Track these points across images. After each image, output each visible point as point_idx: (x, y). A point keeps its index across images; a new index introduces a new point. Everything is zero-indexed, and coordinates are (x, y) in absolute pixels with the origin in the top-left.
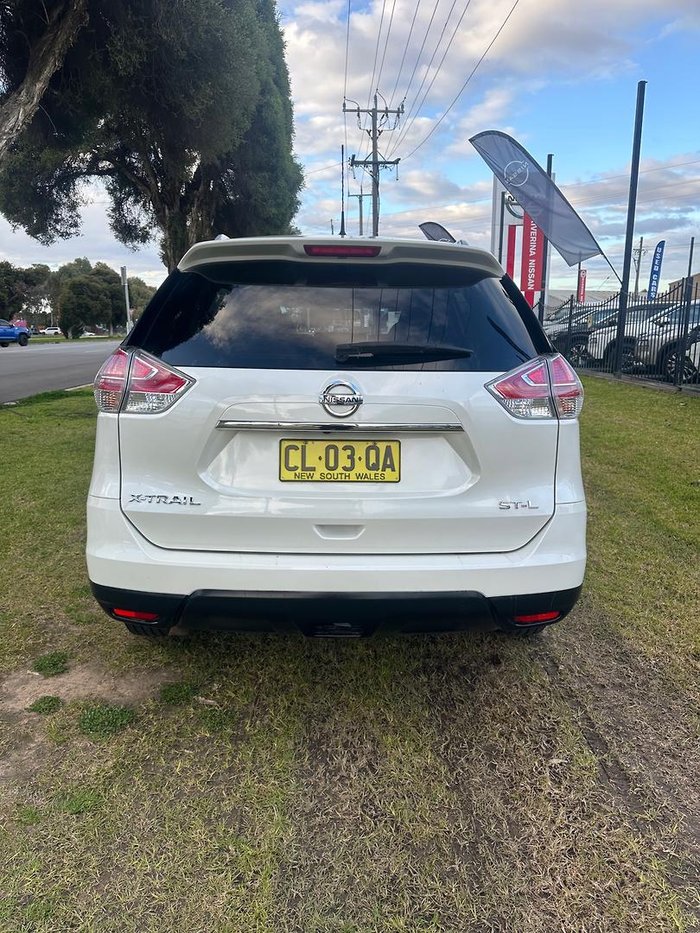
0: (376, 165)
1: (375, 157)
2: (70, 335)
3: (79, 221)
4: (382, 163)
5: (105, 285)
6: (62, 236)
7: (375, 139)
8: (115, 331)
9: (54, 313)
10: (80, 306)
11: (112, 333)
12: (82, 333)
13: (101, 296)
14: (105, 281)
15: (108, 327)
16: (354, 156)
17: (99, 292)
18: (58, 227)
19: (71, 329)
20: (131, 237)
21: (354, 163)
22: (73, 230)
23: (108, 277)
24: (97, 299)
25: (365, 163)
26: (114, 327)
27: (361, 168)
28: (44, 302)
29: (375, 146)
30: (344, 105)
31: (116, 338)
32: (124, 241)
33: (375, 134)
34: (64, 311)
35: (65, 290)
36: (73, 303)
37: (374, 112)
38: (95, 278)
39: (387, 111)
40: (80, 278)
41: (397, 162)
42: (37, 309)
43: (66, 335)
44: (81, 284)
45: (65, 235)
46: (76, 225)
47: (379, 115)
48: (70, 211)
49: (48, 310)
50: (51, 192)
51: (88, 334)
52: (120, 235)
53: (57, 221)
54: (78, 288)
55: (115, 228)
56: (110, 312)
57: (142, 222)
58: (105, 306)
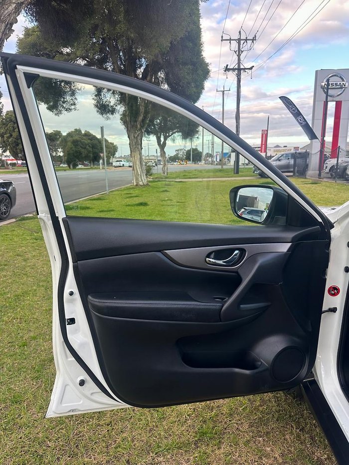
0: (239, 70)
1: (239, 66)
2: (71, 167)
3: (76, 102)
4: (242, 69)
5: (89, 141)
6: (66, 110)
7: (239, 56)
8: (94, 165)
9: (64, 156)
10: (76, 152)
11: (92, 166)
12: (78, 165)
13: (87, 147)
14: (89, 139)
15: (90, 163)
16: (227, 65)
17: (86, 145)
18: (65, 105)
19: (72, 164)
20: (106, 111)
21: (227, 69)
22: (73, 107)
23: (90, 137)
24: (85, 148)
25: (233, 70)
26: (93, 163)
27: (231, 72)
28: (60, 150)
29: (239, 60)
30: (222, 37)
31: (94, 169)
32: (102, 114)
33: (239, 52)
34: (69, 154)
35: (69, 144)
36: (73, 150)
37: (239, 40)
38: (84, 138)
39: (246, 40)
40: (76, 138)
41: (251, 68)
42: (56, 154)
43: (69, 167)
44: (77, 141)
45: (69, 110)
46: (74, 104)
47: (242, 42)
48: (71, 96)
49: (62, 154)
50: (60, 85)
51: (80, 166)
52: (100, 111)
53: (64, 102)
54: (75, 143)
55: (96, 106)
56: (91, 155)
57: (111, 102)
58: (89, 152)
